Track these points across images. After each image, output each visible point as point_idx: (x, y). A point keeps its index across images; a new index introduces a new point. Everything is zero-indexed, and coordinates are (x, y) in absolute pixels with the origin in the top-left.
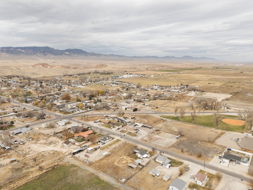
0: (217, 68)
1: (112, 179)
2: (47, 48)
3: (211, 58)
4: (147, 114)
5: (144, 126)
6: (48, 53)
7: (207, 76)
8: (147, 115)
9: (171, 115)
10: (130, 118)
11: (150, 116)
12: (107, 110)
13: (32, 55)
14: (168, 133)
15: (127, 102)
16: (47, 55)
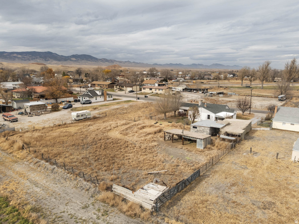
2: (49, 53)
6: (49, 58)
10: (156, 85)
13: (29, 60)
16: (48, 60)
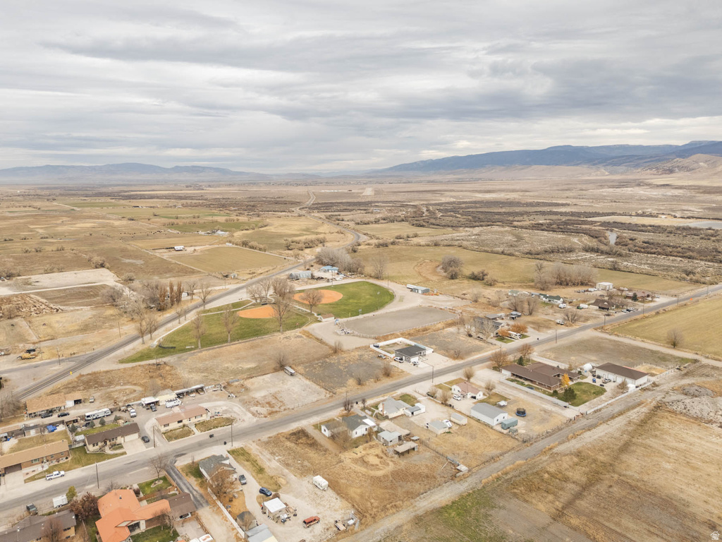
1: (448, 487)
4: (75, 375)
5: (179, 394)
8: (80, 376)
10: (70, 404)
11: (93, 373)
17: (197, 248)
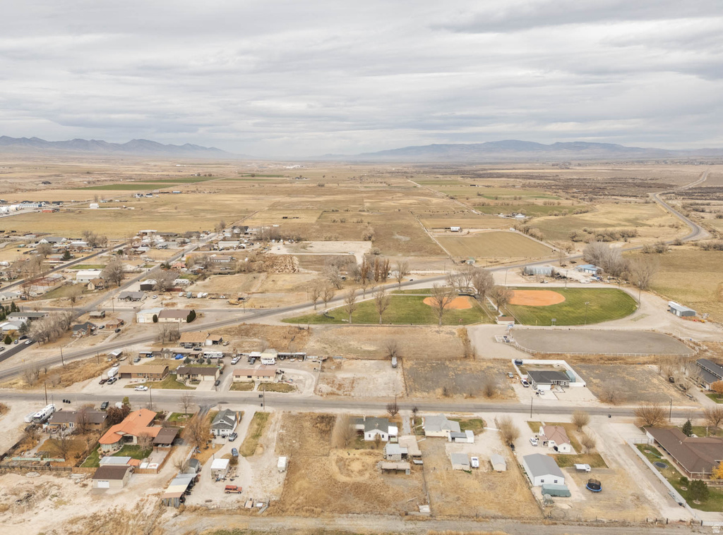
0: (253, 176)
1: (388, 519)
3: (212, 149)
4: (242, 323)
5: (282, 356)
7: (254, 199)
8: (244, 324)
9: (304, 312)
10: (209, 342)
11: (254, 325)
12: (87, 335)
14: (358, 359)
15: (128, 297)
17: (471, 231)
